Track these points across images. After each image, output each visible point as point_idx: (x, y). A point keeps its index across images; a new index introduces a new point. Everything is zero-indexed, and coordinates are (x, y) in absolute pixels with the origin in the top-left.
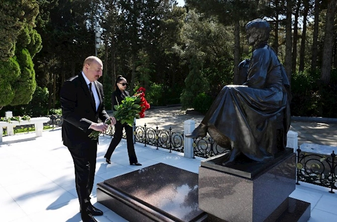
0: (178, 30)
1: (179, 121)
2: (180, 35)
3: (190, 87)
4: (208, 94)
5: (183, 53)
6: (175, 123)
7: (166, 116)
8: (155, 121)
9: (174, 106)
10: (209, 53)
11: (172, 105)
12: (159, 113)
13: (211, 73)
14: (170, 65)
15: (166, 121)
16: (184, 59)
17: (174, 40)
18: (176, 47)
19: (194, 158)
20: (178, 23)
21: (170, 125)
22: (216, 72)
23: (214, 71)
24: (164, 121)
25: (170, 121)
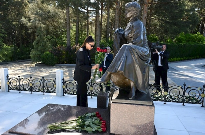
0: (23, 7)
1: (33, 71)
2: (25, 11)
3: (37, 48)
4: (52, 53)
5: (29, 24)
6: (30, 73)
7: (20, 68)
8: (13, 73)
9: (23, 61)
10: (48, 26)
11: (22, 60)
12: (13, 66)
13: (51, 39)
14: (16, 32)
15: (23, 72)
16: (30, 29)
17: (20, 14)
18: (23, 19)
19: (64, 96)
20: (23, 3)
21: (27, 74)
22: (55, 39)
23: (53, 38)
24: (21, 72)
25: (25, 71)
